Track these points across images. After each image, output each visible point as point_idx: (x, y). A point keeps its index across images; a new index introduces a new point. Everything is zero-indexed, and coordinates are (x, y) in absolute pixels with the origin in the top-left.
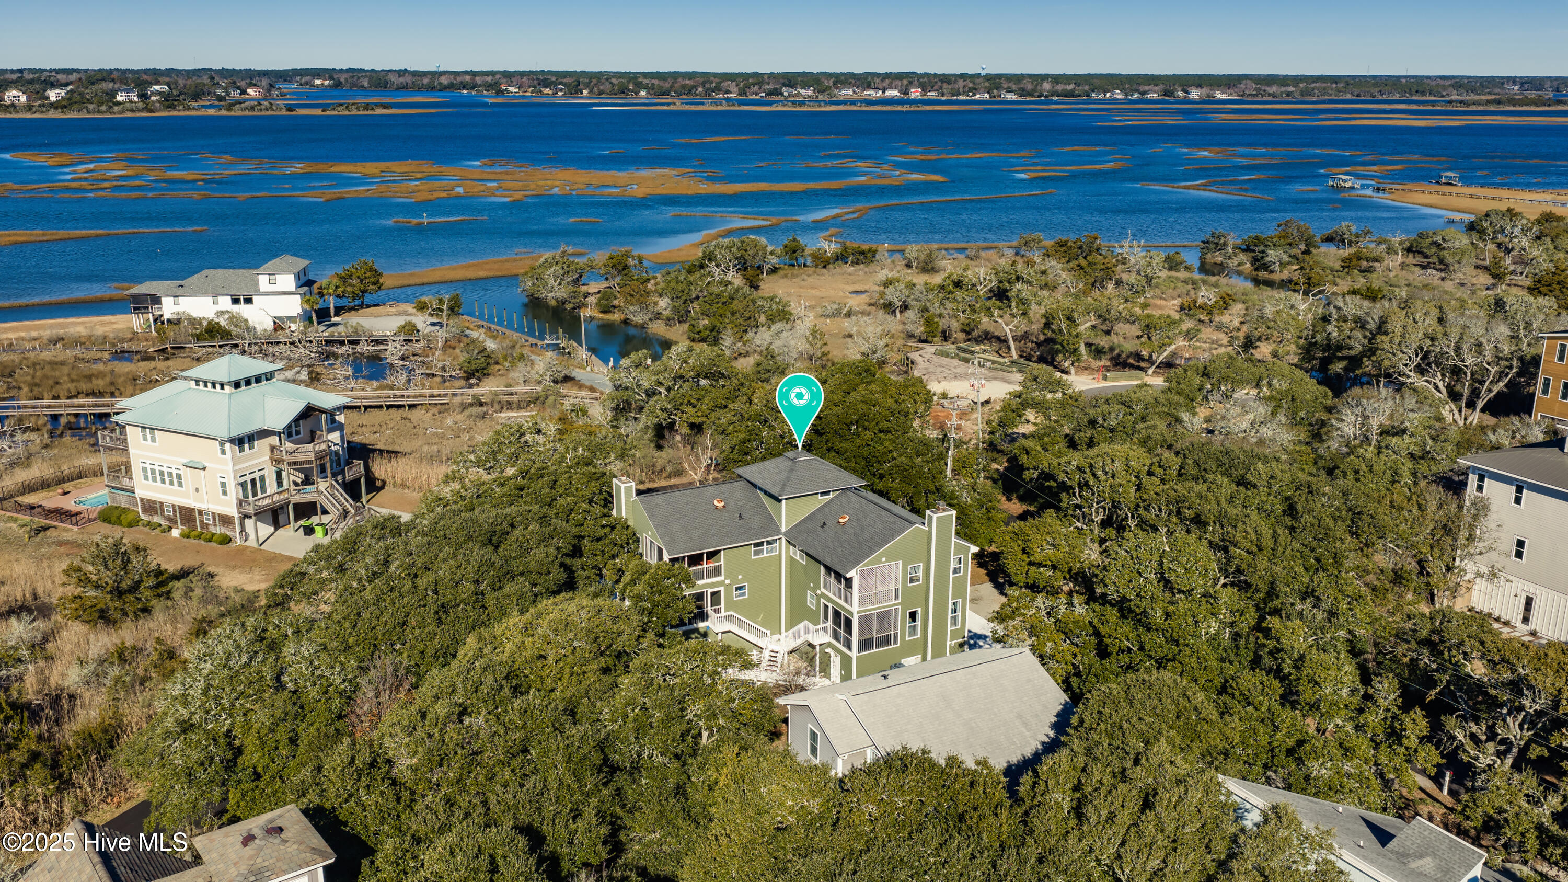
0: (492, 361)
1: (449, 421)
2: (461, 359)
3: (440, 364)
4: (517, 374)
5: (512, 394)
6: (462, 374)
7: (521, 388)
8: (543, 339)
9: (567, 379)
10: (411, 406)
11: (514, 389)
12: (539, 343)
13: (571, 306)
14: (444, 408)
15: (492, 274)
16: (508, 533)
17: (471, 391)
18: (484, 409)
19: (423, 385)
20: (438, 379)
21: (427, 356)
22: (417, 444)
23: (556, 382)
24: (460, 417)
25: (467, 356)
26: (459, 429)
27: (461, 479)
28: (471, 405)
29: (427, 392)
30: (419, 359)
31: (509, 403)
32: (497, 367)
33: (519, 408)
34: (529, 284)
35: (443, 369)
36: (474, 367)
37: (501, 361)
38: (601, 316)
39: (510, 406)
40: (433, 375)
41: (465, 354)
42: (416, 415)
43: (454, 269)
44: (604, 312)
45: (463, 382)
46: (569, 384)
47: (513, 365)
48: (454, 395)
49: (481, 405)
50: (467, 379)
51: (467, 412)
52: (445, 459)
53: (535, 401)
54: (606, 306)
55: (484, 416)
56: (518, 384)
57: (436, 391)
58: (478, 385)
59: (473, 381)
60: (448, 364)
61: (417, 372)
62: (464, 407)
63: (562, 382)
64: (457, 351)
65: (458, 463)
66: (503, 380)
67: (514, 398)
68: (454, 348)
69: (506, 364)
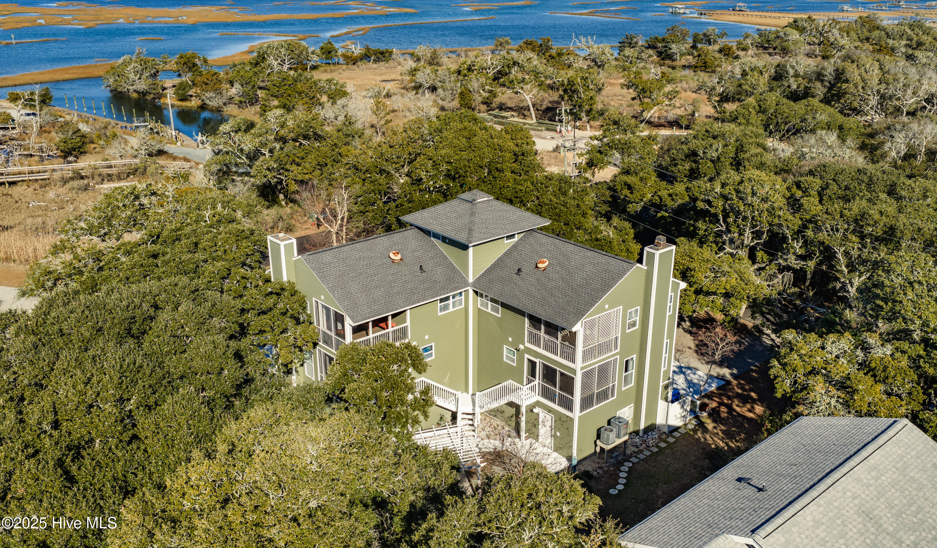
0: (87, 140)
1: (51, 194)
2: (58, 139)
3: (37, 146)
4: (113, 150)
5: (111, 167)
6: (59, 153)
7: (119, 162)
8: (132, 122)
9: (161, 153)
10: (11, 184)
11: (113, 162)
12: (129, 125)
13: (152, 96)
14: (45, 184)
15: (76, 76)
16: (152, 318)
17: (70, 167)
18: (86, 181)
19: (22, 165)
20: (36, 158)
21: (24, 140)
22: (19, 217)
23: (150, 155)
24: (62, 191)
25: (63, 136)
26: (62, 201)
27: (73, 248)
28: (72, 179)
29: (26, 169)
30: (16, 143)
31: (109, 175)
32: (93, 146)
33: (119, 179)
34: (111, 80)
35: (41, 150)
36: (70, 146)
37: (96, 140)
38: (180, 103)
39: (110, 178)
40: (31, 156)
41: (60, 135)
42: (16, 191)
43: (42, 74)
44: (181, 100)
45: (61, 160)
46: (163, 157)
47: (107, 141)
48: (54, 170)
49: (82, 178)
50: (65, 157)
51: (68, 186)
52: (51, 229)
53: (134, 172)
54: (183, 95)
55: (86, 188)
56: (114, 159)
57: (35, 168)
58: (76, 162)
59: (71, 159)
60: (44, 145)
61: (16, 153)
62: (65, 181)
63: (156, 155)
64: (53, 134)
65: (67, 232)
66: (100, 156)
67: (114, 171)
68: (49, 132)
69: (102, 142)
